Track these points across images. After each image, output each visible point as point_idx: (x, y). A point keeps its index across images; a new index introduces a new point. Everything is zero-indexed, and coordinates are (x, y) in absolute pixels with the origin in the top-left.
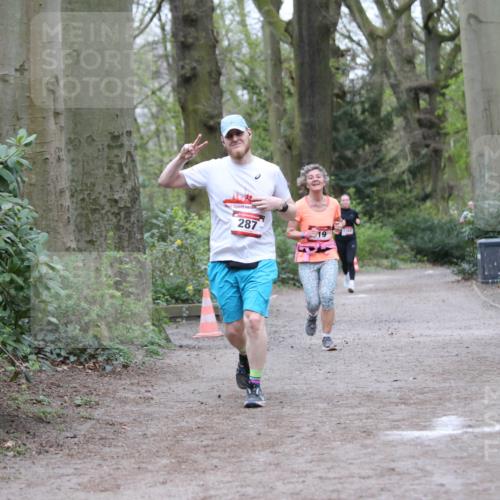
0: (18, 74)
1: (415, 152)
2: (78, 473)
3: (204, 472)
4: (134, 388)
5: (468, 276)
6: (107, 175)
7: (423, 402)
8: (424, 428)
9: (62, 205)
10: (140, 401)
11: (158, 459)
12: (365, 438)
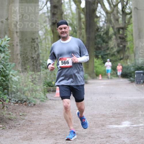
0: (6, 21)
1: (118, 46)
2: (20, 135)
3: (56, 135)
4: (37, 111)
5: (132, 82)
6: (31, 50)
7: (119, 117)
8: (119, 125)
9: (17, 58)
10: (38, 115)
11: (43, 131)
12: (102, 127)
